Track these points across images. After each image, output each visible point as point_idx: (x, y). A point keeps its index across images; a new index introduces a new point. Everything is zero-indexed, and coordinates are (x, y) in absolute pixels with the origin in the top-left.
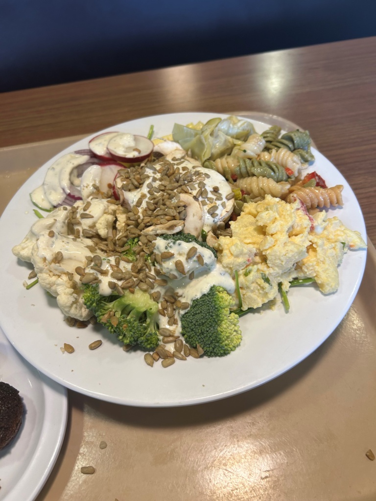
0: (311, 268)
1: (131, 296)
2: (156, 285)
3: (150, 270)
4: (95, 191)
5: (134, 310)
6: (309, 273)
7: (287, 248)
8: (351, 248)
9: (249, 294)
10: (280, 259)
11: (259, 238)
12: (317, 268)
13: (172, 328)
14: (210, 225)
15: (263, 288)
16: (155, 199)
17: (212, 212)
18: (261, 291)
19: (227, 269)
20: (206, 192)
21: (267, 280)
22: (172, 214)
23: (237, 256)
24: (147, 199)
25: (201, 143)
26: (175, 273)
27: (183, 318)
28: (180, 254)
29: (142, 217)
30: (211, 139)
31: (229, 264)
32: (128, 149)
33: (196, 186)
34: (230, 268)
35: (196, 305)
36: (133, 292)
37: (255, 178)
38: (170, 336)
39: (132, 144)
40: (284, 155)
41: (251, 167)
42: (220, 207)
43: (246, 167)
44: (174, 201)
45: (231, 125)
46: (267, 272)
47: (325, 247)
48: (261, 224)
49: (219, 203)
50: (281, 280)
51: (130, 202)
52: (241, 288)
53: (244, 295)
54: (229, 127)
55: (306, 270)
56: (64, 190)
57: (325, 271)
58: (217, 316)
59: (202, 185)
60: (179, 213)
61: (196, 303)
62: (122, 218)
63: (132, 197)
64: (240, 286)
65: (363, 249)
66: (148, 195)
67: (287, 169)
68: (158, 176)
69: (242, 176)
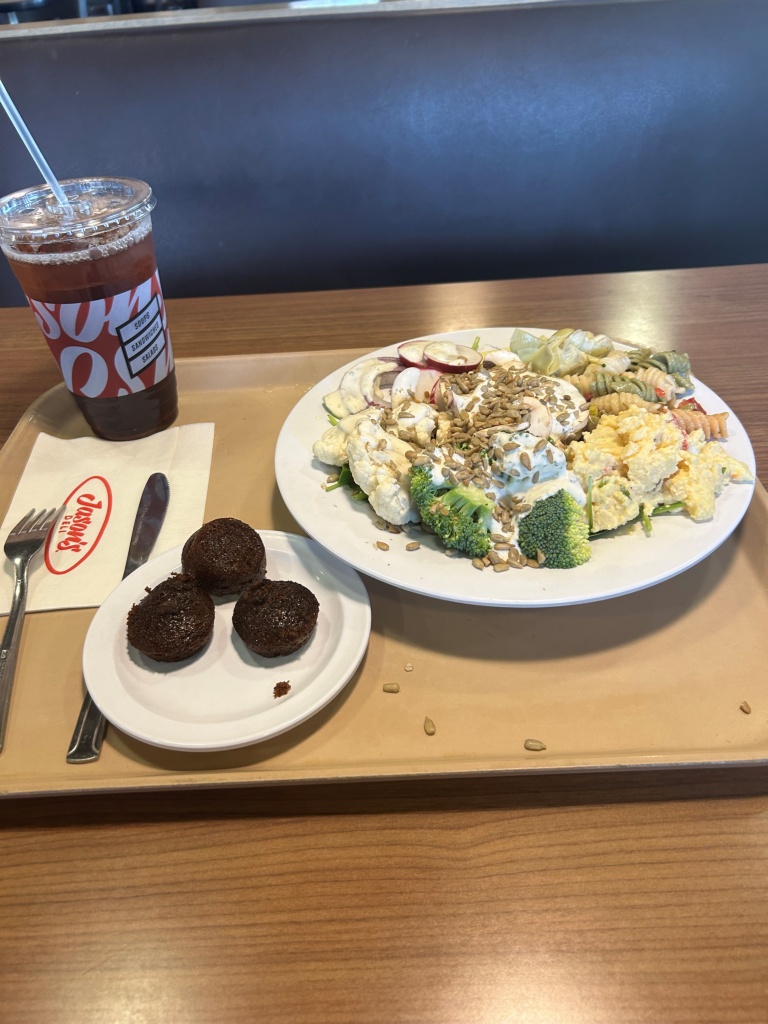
0: (681, 488)
1: (465, 488)
2: (492, 485)
3: (486, 469)
4: (409, 397)
5: (468, 505)
6: (678, 493)
7: (653, 456)
8: (734, 480)
9: (603, 510)
10: (644, 469)
11: (618, 449)
12: (688, 488)
13: (507, 535)
14: (558, 435)
15: (620, 502)
16: (490, 403)
17: (562, 420)
18: (618, 507)
19: (579, 476)
20: (555, 398)
21: (627, 494)
22: (514, 415)
23: (592, 462)
24: (480, 403)
25: (546, 355)
26: (518, 468)
27: (523, 523)
28: (527, 448)
29: (471, 421)
30: (560, 351)
31: (582, 469)
32: (451, 357)
33: (543, 391)
34: (583, 476)
35: (540, 507)
36: (466, 485)
37: (614, 395)
38: (504, 542)
39: (455, 353)
40: (654, 374)
41: (610, 382)
42: (572, 416)
43: (605, 382)
44: (516, 404)
45: (587, 339)
46: (627, 485)
47: (700, 466)
48: (623, 431)
49: (570, 411)
50: (643, 501)
51: (459, 405)
52: (593, 504)
53: (596, 512)
54: (584, 340)
55: (675, 490)
56: (365, 397)
57: (698, 492)
58: (566, 518)
59: (550, 391)
60: (522, 416)
61: (540, 505)
62: (445, 425)
63: (462, 402)
64: (593, 500)
65: (750, 482)
66: (482, 399)
67: (657, 390)
68: (493, 383)
69: (598, 394)
